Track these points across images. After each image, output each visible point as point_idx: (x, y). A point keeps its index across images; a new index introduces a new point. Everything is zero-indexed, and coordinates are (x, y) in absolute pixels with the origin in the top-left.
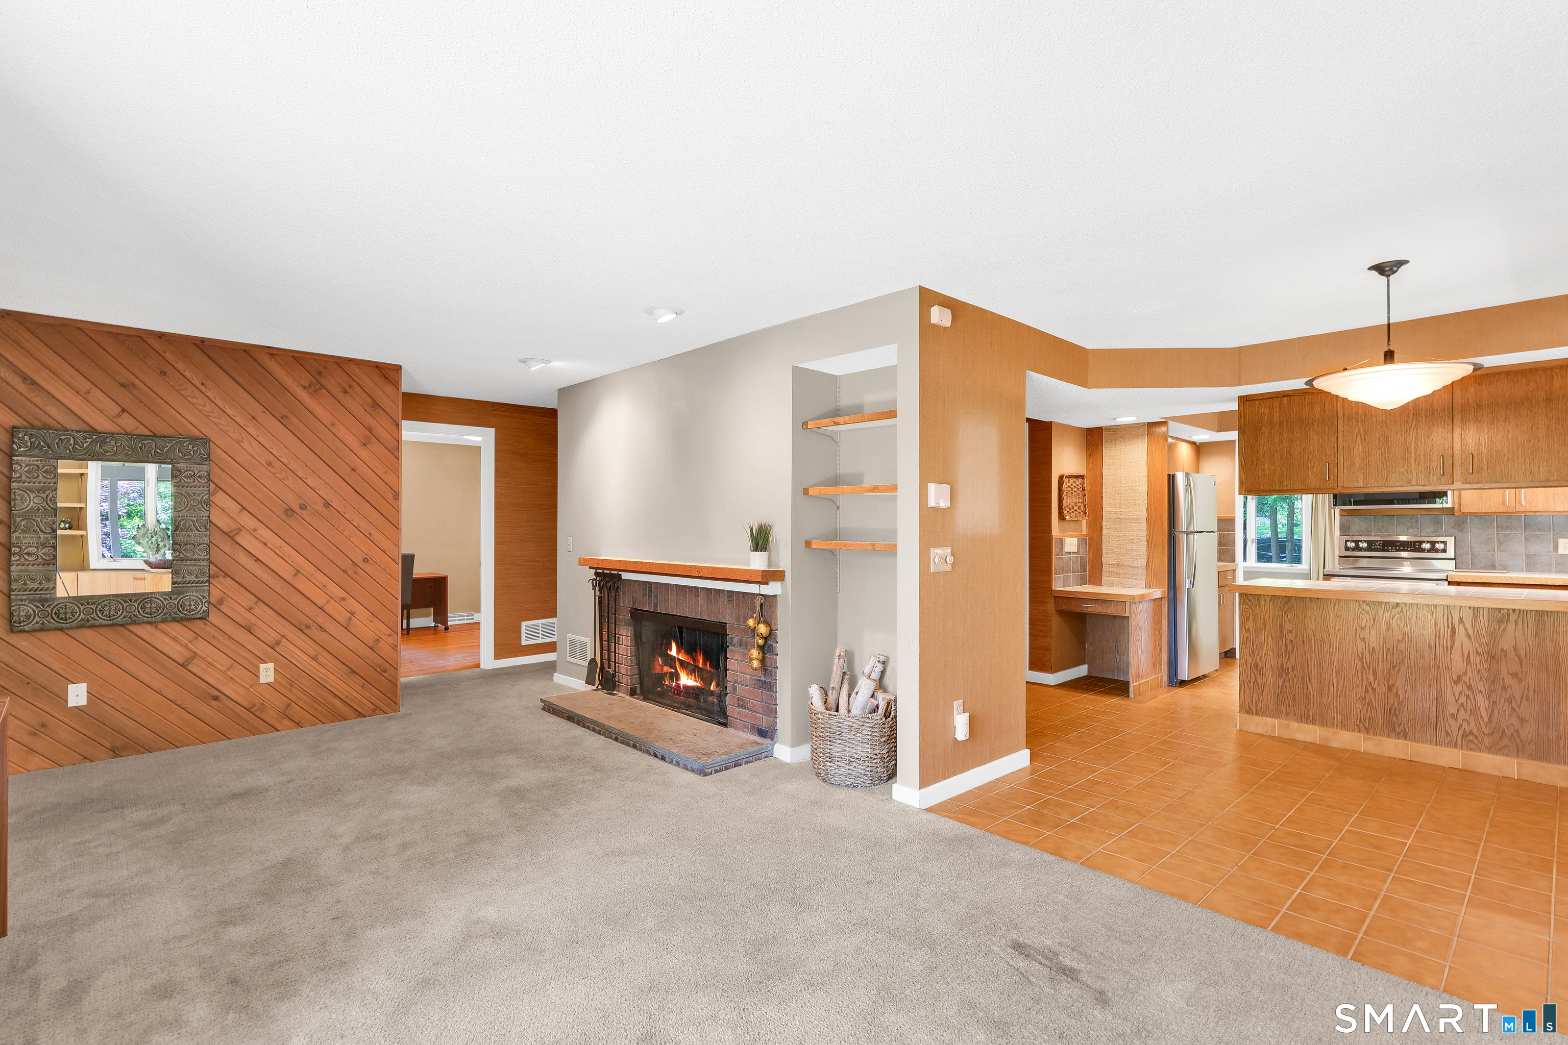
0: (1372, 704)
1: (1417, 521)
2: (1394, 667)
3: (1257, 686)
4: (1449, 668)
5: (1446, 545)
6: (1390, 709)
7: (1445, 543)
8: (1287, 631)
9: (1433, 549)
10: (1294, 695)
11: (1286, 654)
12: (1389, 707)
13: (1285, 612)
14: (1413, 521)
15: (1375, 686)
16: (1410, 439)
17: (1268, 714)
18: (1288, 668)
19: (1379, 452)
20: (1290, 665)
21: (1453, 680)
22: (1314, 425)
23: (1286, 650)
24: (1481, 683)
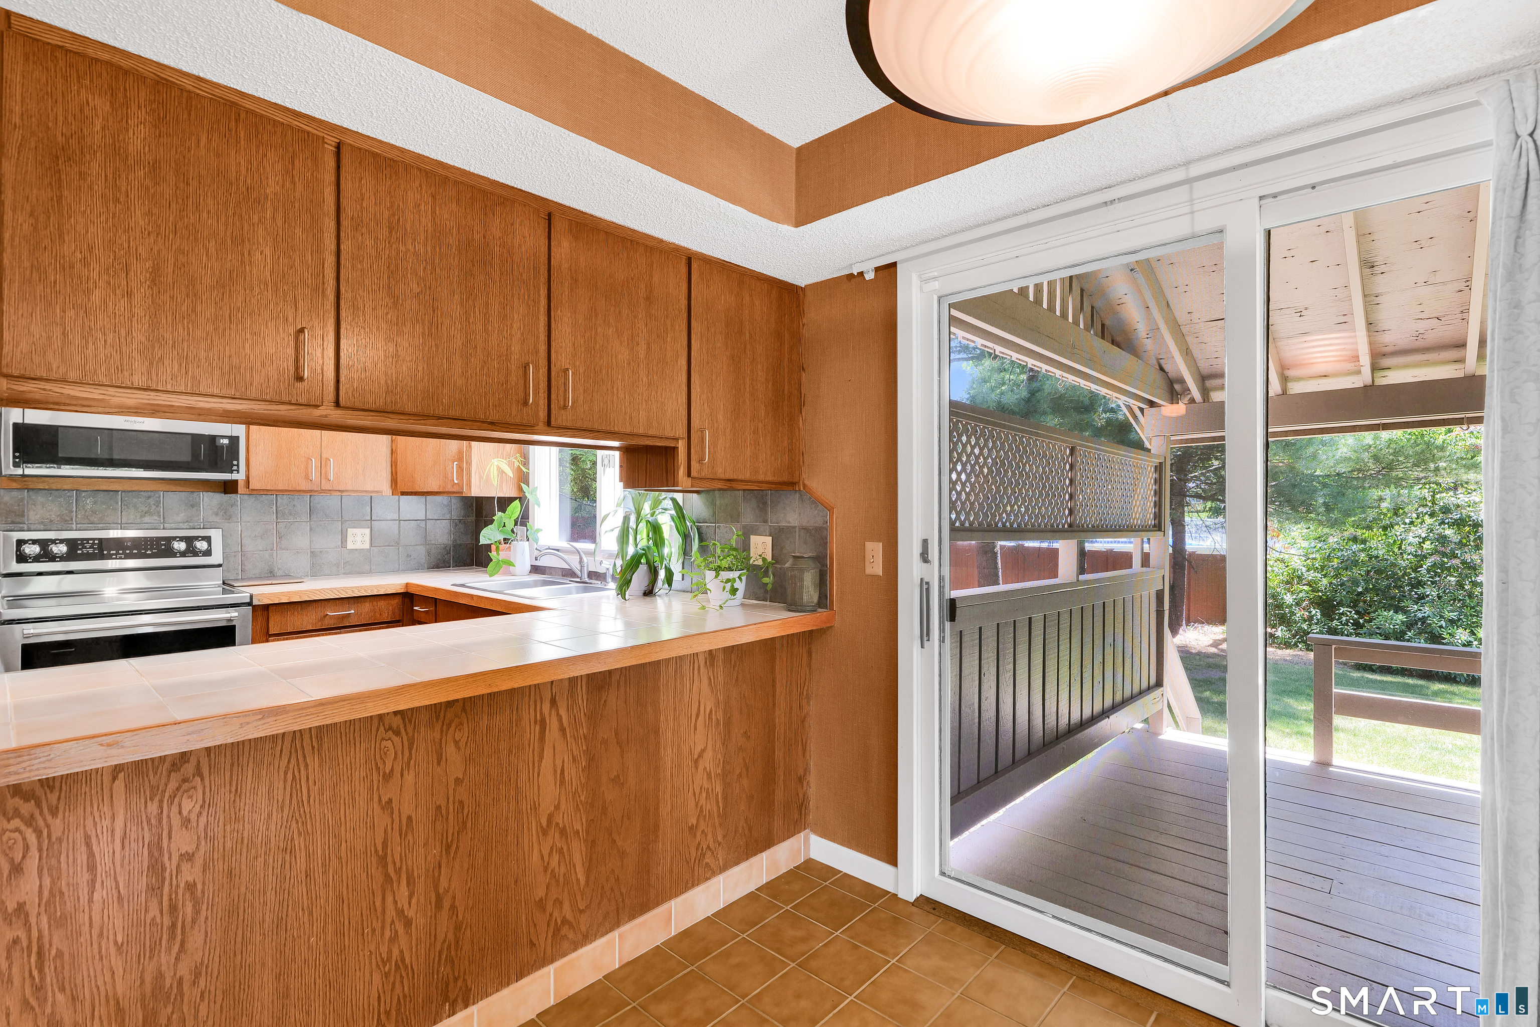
0: (403, 962)
1: (157, 504)
2: (448, 848)
4: (535, 808)
5: (210, 545)
6: (440, 952)
7: (208, 539)
9: (192, 551)
12: (438, 949)
14: (152, 501)
15: (411, 913)
16: (474, 312)
21: (542, 827)
24: (578, 816)
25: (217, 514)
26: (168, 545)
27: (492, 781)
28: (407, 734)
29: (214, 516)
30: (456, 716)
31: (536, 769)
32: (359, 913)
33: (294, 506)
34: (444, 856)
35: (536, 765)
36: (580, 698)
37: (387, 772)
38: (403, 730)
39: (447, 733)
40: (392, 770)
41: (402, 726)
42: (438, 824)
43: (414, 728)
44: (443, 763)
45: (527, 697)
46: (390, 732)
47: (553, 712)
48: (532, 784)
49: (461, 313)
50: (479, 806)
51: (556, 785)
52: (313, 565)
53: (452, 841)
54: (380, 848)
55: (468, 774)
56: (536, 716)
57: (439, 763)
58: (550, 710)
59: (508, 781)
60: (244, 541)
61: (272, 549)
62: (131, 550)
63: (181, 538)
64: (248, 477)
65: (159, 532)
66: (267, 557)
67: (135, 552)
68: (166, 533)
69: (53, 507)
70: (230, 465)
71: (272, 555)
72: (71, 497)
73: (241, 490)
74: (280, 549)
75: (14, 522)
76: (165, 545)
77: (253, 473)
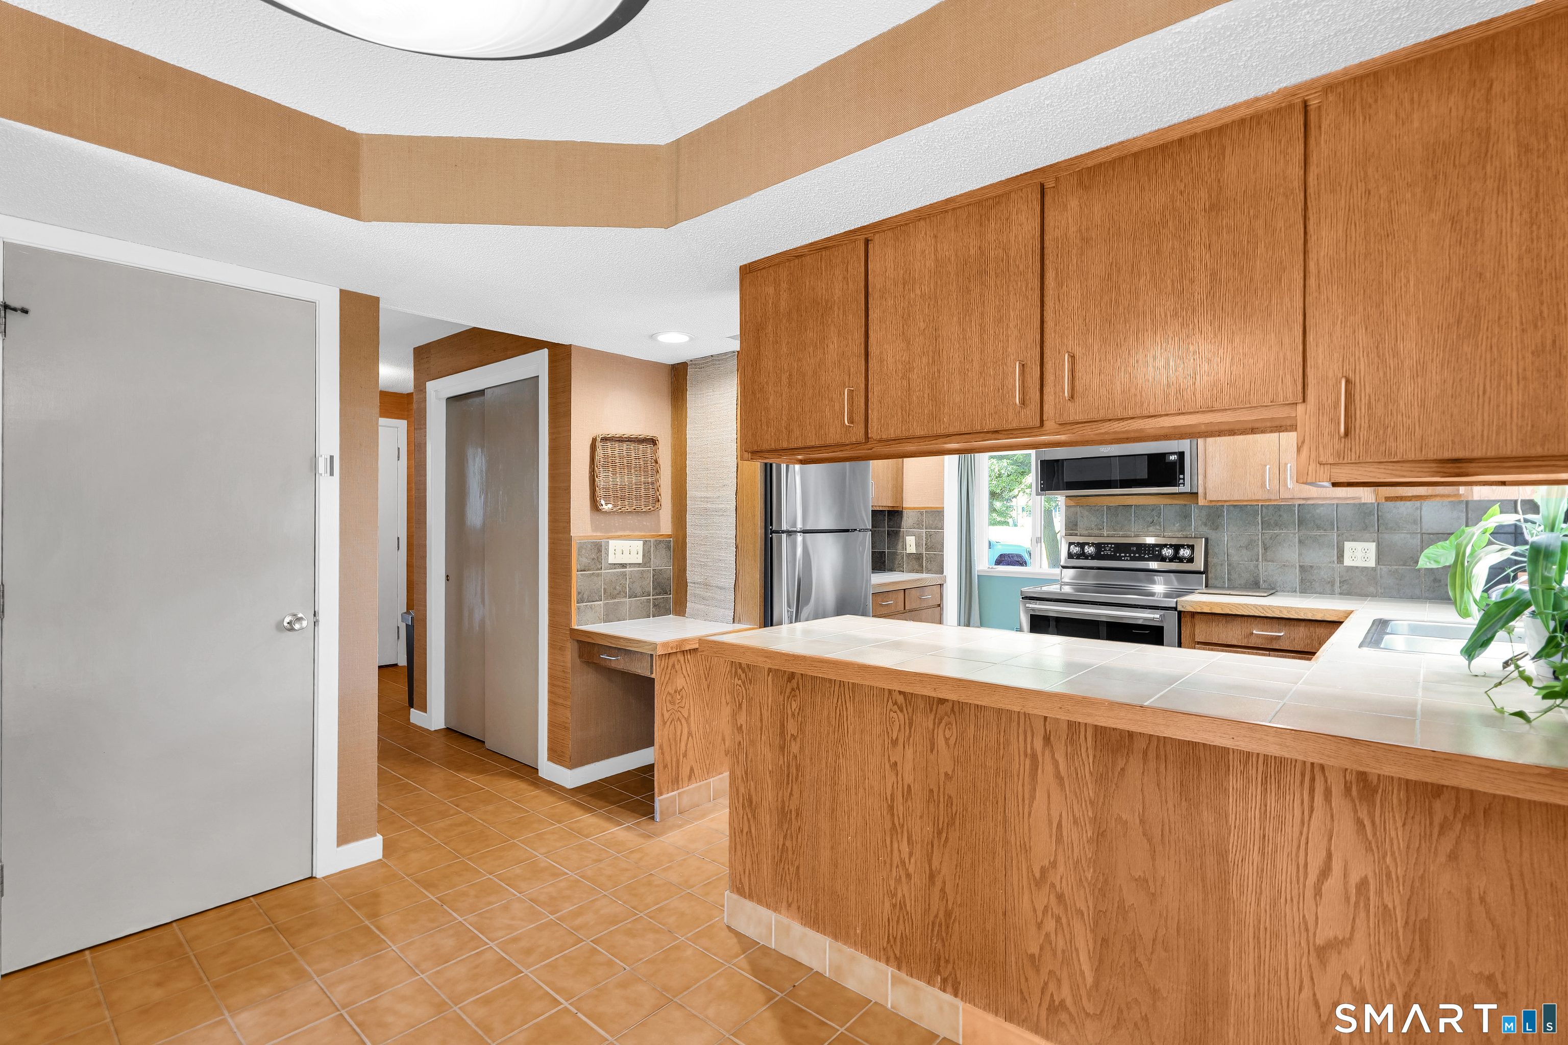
0: (905, 906)
2: (940, 833)
3: (750, 842)
4: (1026, 849)
5: (1193, 553)
6: (933, 923)
8: (789, 735)
9: (1178, 558)
10: (798, 868)
11: (788, 783)
12: (931, 918)
13: (788, 698)
15: (911, 869)
16: (971, 327)
17: (764, 901)
18: (791, 811)
19: (925, 360)
20: (793, 807)
21: (1035, 879)
22: (834, 312)
23: (788, 776)
24: (1082, 892)
25: (1206, 525)
26: (1160, 551)
27: (979, 793)
28: (908, 713)
29: (1202, 527)
30: (946, 714)
31: (1027, 806)
32: (876, 839)
33: (1280, 516)
34: (936, 839)
35: (1027, 802)
36: (1083, 750)
37: (894, 738)
38: (905, 709)
39: (938, 727)
40: (897, 738)
41: (904, 705)
42: (931, 805)
43: (913, 711)
44: (935, 751)
45: (1015, 723)
46: (896, 706)
47: (1047, 752)
48: (1021, 819)
49: (959, 332)
50: (967, 811)
51: (1051, 837)
52: (1302, 581)
53: (942, 828)
54: (889, 798)
55: (956, 773)
56: (1026, 747)
57: (932, 751)
58: (1044, 748)
59: (995, 802)
60: (1230, 551)
61: (1257, 560)
62: (1134, 554)
63: (1171, 546)
64: (1205, 489)
65: (1156, 540)
66: (1252, 567)
67: (1137, 555)
68: (1161, 541)
69: (1093, 519)
70: (1180, 479)
71: (1257, 566)
72: (1103, 510)
73: (1201, 502)
74: (1266, 560)
75: (1072, 530)
76: (1158, 551)
77: (1210, 485)
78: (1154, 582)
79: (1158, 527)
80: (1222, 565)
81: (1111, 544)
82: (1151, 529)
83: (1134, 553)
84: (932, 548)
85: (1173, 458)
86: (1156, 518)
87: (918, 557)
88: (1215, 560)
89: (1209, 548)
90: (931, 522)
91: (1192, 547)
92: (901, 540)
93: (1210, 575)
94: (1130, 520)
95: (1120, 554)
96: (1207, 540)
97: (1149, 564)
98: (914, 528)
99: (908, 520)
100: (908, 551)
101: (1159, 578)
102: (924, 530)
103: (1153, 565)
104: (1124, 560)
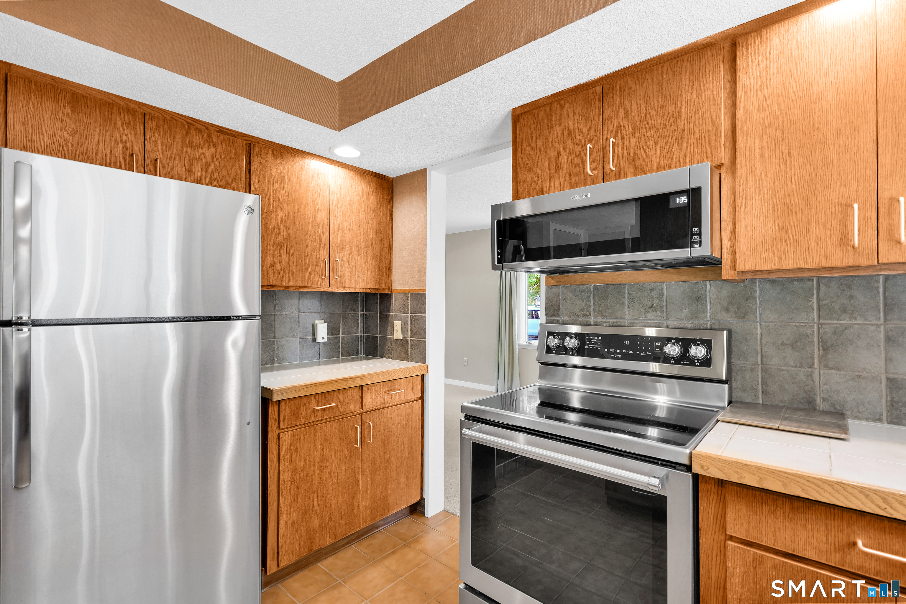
1: (660, 297)
5: (710, 350)
9: (686, 357)
14: (655, 295)
25: (727, 310)
26: (662, 348)
29: (723, 313)
33: (851, 297)
52: (892, 403)
60: (765, 349)
61: (811, 366)
62: (628, 350)
63: (678, 341)
64: (734, 252)
65: (657, 331)
66: (802, 377)
67: (631, 352)
68: (665, 333)
69: (578, 302)
70: (693, 234)
71: (810, 375)
72: (590, 291)
73: (727, 274)
74: (826, 367)
75: (553, 316)
76: (659, 347)
77: (742, 245)
78: (655, 391)
79: (659, 314)
80: (752, 370)
81: (598, 335)
82: (650, 315)
83: (628, 348)
84: (416, 334)
85: (683, 200)
86: (657, 301)
87: (403, 343)
88: (742, 362)
89: (733, 343)
90: (415, 306)
91: (708, 344)
92: (390, 325)
93: (734, 384)
94: (623, 304)
95: (609, 349)
96: (730, 332)
97: (648, 366)
98: (401, 312)
99: (396, 304)
100: (396, 337)
101: (662, 385)
102: (409, 315)
103: (654, 367)
104: (613, 358)
